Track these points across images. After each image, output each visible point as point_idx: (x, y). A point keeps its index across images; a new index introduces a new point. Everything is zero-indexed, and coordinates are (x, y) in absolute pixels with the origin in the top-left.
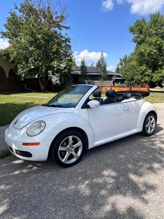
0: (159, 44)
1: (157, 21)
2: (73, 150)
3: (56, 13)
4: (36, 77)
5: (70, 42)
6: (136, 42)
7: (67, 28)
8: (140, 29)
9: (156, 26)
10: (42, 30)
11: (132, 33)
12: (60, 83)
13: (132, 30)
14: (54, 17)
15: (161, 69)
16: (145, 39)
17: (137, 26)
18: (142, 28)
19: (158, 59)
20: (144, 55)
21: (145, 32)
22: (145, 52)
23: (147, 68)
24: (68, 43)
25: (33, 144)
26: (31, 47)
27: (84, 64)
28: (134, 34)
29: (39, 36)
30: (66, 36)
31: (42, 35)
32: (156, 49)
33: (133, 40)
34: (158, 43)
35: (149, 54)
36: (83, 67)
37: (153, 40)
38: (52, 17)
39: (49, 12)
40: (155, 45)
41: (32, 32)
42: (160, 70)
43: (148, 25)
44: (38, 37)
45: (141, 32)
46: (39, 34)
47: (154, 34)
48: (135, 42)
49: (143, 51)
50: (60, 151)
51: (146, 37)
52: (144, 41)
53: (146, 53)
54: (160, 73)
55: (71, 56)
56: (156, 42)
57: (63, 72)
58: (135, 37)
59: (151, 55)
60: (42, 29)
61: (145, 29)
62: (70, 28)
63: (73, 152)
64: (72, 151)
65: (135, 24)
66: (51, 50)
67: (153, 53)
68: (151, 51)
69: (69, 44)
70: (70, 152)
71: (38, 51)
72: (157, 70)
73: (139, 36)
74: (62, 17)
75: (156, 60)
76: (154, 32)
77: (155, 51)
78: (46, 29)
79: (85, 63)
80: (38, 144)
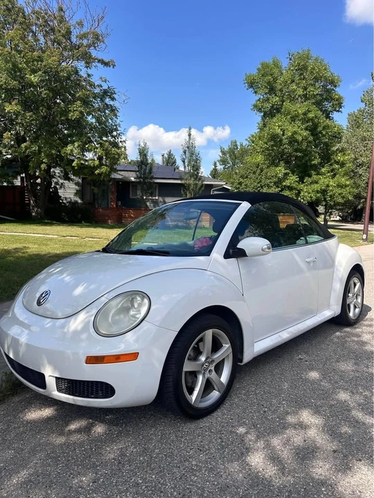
0: (312, 120)
1: (305, 68)
2: (213, 368)
3: (80, 24)
4: (18, 182)
5: (113, 99)
6: (261, 112)
7: (106, 64)
8: (269, 83)
9: (304, 78)
10: (44, 64)
11: (251, 89)
12: (80, 201)
13: (252, 84)
14: (75, 33)
15: (317, 174)
16: (282, 104)
17: (263, 76)
18: (275, 79)
19: (311, 153)
20: (281, 140)
21: (281, 90)
22: (283, 135)
23: (288, 171)
24: (107, 101)
25: (117, 358)
26: (10, 104)
27: (145, 155)
28: (256, 92)
29: (34, 79)
30: (103, 84)
31: (41, 76)
32: (306, 129)
33: (255, 106)
34: (311, 115)
35: (292, 140)
36: (143, 164)
37: (300, 108)
38: (69, 33)
39: (62, 20)
40: (305, 120)
41: (15, 65)
42: (315, 177)
43: (286, 75)
44: (31, 79)
45: (272, 90)
46: (34, 72)
47: (299, 96)
48: (260, 110)
49: (279, 131)
50: (186, 372)
51: (283, 101)
52: (278, 111)
53: (285, 137)
54: (317, 183)
55: (115, 133)
56: (305, 114)
57: (97, 172)
58: (259, 100)
59: (296, 141)
60: (42, 61)
61: (281, 84)
62: (114, 66)
63: (214, 373)
64: (210, 371)
65: (258, 69)
66: (66, 115)
67: (300, 138)
68: (295, 133)
69: (112, 103)
70: (207, 375)
71: (31, 116)
72: (310, 176)
73: (268, 99)
74: (97, 37)
75: (306, 153)
76: (300, 92)
77: (305, 133)
78: (51, 61)
79: (149, 154)
80: (134, 356)
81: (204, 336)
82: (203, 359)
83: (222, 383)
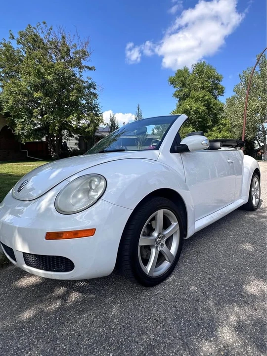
0: (207, 100)
1: (202, 71)
2: (164, 243)
3: (75, 46)
4: (44, 139)
5: (95, 89)
6: (178, 98)
7: (90, 69)
8: (182, 81)
9: (202, 78)
10: (55, 69)
11: (172, 85)
12: (79, 149)
13: (172, 82)
14: (72, 51)
15: (211, 131)
16: (190, 93)
17: (178, 77)
18: (186, 79)
19: (207, 119)
20: (190, 112)
21: (189, 85)
22: (191, 109)
23: (194, 130)
24: (92, 90)
25: (75, 234)
26: (37, 92)
27: (114, 122)
28: (175, 87)
29: (50, 78)
30: (89, 81)
31: (53, 76)
32: (204, 106)
33: (175, 94)
34: (206, 98)
35: (196, 112)
36: (113, 126)
37: (200, 94)
38: (69, 50)
39: (64, 44)
40: (202, 101)
41: (39, 71)
42: (210, 133)
43: (192, 77)
44: (48, 78)
45: (184, 85)
46: (49, 74)
47: (199, 87)
48: (177, 97)
49: (189, 107)
50: (141, 247)
51: (191, 91)
52: (188, 96)
53: (193, 110)
54: (211, 136)
55: (96, 109)
56: (203, 97)
57: (86, 130)
58: (177, 91)
59: (199, 112)
60: (54, 67)
61: (189, 81)
62: (95, 70)
63: (165, 246)
64: (162, 245)
65: (176, 74)
66: (69, 98)
67: (201, 111)
68: (198, 108)
69: (94, 91)
70: (160, 248)
71: (48, 99)
72: (207, 132)
73: (182, 90)
74: (84, 53)
75: (205, 119)
76: (200, 85)
77: (203, 108)
78: (59, 67)
79: (116, 121)
80: (91, 232)
81: (156, 215)
82: (155, 234)
83: (172, 255)
